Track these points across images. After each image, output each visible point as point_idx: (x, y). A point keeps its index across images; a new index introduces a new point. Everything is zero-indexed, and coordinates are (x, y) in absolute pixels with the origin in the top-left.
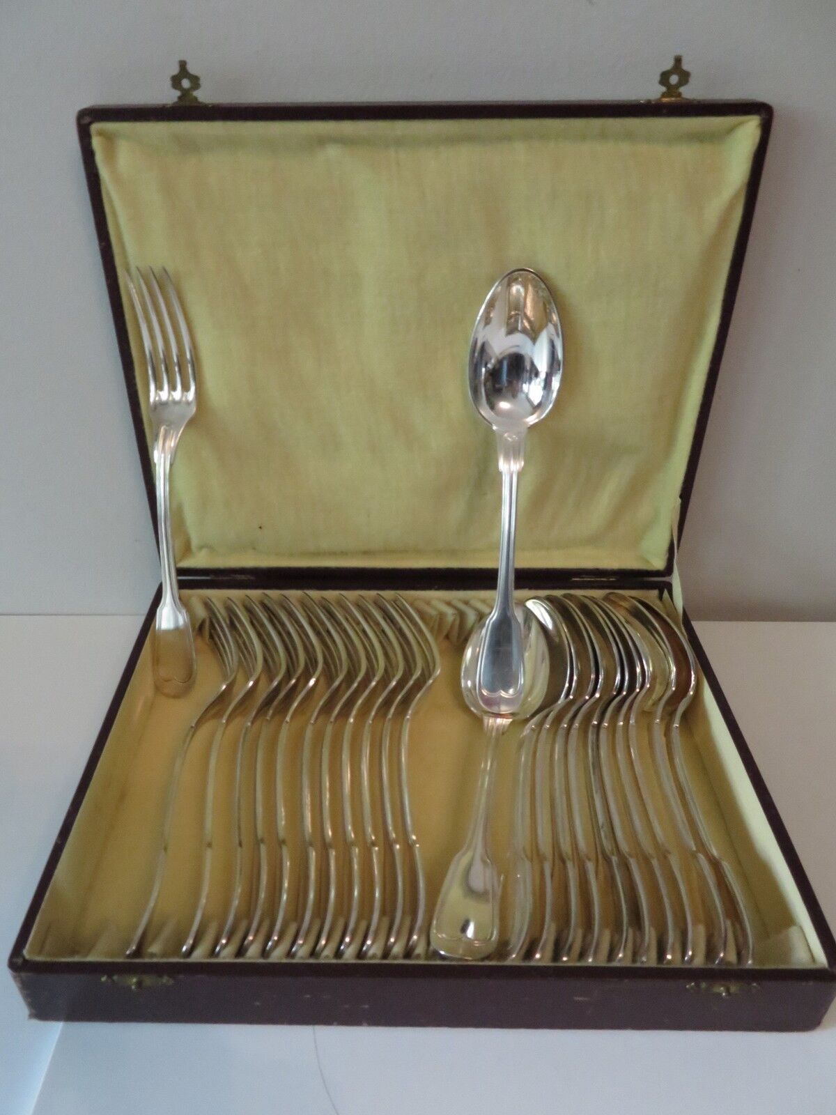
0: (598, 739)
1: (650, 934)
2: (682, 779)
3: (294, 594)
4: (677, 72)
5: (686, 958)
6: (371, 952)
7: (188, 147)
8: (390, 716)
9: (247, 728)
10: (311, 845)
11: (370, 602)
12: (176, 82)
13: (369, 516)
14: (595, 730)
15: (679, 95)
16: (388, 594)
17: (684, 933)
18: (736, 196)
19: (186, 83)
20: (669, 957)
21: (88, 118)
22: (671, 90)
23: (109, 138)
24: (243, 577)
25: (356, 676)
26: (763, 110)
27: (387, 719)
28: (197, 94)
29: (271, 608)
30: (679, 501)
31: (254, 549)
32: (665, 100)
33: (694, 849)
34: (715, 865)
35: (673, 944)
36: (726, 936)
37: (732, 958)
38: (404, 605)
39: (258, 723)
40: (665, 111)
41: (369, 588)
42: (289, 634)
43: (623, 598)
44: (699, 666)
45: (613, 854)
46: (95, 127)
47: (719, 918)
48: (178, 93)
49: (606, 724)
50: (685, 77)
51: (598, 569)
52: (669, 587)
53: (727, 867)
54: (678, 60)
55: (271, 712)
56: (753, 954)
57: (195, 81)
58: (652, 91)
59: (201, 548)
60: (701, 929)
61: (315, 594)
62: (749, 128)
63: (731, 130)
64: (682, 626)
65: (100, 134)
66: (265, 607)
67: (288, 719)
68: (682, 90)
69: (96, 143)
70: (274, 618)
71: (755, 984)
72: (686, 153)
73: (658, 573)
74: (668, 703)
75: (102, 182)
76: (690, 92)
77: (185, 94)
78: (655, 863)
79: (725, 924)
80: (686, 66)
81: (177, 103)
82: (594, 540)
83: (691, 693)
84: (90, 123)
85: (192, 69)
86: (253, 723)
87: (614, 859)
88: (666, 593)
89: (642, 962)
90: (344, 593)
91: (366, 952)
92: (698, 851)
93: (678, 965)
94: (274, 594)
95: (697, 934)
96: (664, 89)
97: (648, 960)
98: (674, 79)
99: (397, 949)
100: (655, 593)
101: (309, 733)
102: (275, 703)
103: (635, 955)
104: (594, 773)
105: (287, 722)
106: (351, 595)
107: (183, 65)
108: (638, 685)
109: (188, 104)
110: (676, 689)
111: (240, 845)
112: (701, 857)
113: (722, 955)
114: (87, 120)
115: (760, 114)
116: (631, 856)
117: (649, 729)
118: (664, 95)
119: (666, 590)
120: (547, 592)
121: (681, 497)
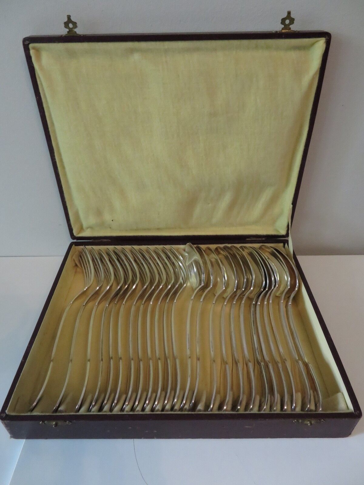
0: (255, 310)
1: (277, 397)
2: (292, 327)
3: (127, 247)
4: (289, 18)
5: (293, 407)
6: (157, 408)
7: (72, 54)
8: (168, 301)
9: (106, 307)
10: (132, 359)
11: (160, 250)
12: (66, 24)
13: (159, 214)
14: (254, 306)
15: (290, 29)
16: (168, 247)
17: (292, 396)
18: (315, 74)
19: (71, 26)
20: (285, 408)
21: (28, 42)
22: (286, 27)
23: (37, 50)
24: (105, 240)
25: (154, 283)
26: (326, 35)
27: (166, 303)
28: (76, 30)
29: (117, 253)
30: (292, 206)
31: (110, 228)
32: (283, 31)
33: (297, 359)
34: (306, 365)
35: (287, 402)
36: (310, 398)
37: (313, 408)
38: (174, 252)
39: (111, 305)
40: (283, 36)
41: (160, 245)
42: (125, 265)
43: (268, 248)
44: (300, 277)
45: (262, 362)
46: (31, 46)
47: (307, 389)
48: (68, 30)
49: (259, 303)
50: (292, 21)
51: (257, 235)
52: (287, 242)
53: (311, 366)
54: (289, 13)
55: (117, 300)
56: (322, 406)
57: (75, 24)
58: (278, 27)
59: (87, 228)
60: (299, 395)
61: (136, 247)
62: (321, 43)
63: (313, 44)
64: (293, 259)
65: (34, 48)
66: (116, 253)
67: (124, 303)
68: (291, 26)
69: (32, 52)
70: (119, 258)
71: (322, 420)
72: (293, 55)
73: (283, 236)
74: (287, 293)
75: (35, 70)
76: (294, 28)
77: (71, 30)
78: (280, 365)
79: (310, 392)
80: (292, 16)
81: (67, 34)
82: (256, 222)
83: (297, 289)
84: (29, 44)
85: (73, 19)
86: (109, 305)
87: (262, 364)
88: (286, 245)
89: (274, 411)
90: (149, 246)
91: (155, 408)
92: (299, 359)
93: (289, 412)
94: (119, 247)
95: (298, 397)
96: (283, 26)
97: (277, 409)
98: (287, 22)
99: (168, 407)
100: (282, 244)
101: (133, 309)
102: (119, 296)
103: (271, 407)
104: (254, 326)
105: (124, 304)
106: (152, 247)
107: (69, 17)
108: (273, 286)
109: (72, 35)
110: (290, 287)
111: (102, 360)
112: (300, 362)
113: (309, 406)
114: (27, 42)
115: (325, 37)
116: (270, 363)
117: (279, 304)
118: (283, 29)
119: (286, 243)
120: (235, 245)
121: (292, 204)
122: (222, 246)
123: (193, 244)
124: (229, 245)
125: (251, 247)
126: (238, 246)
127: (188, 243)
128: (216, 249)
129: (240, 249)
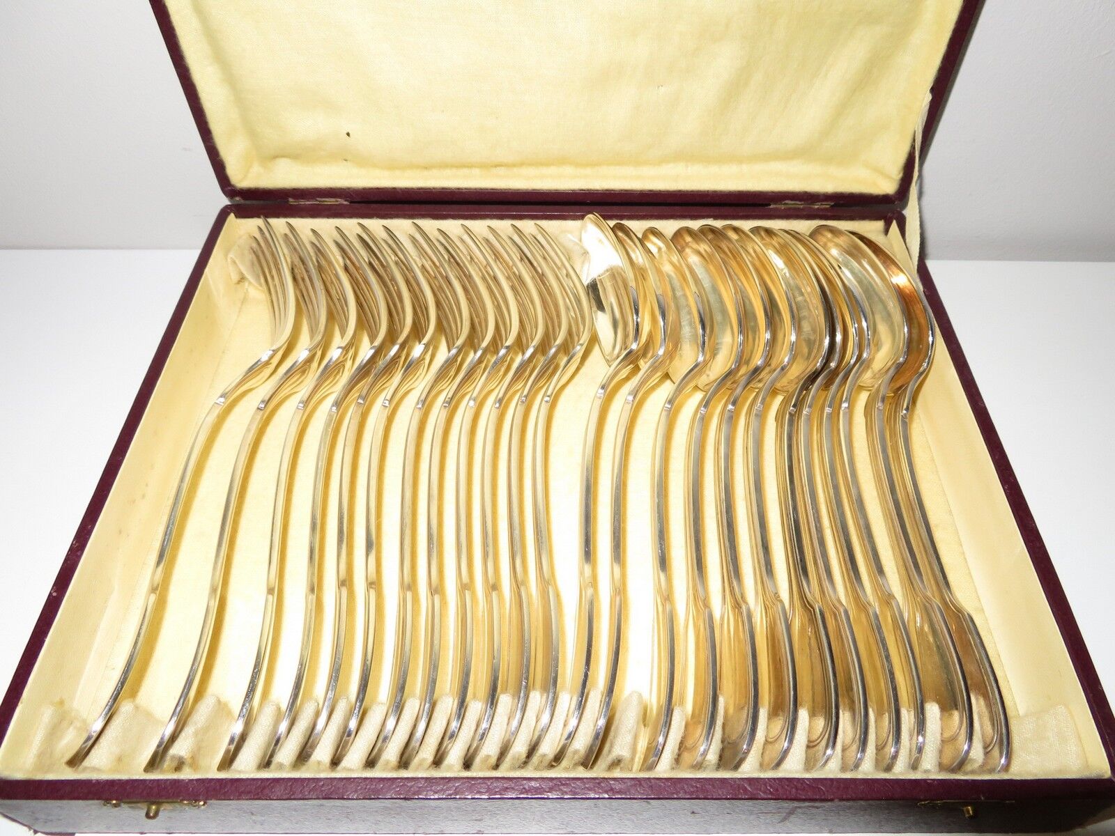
24: (332, 201)
30: (929, 97)
42: (393, 279)
43: (839, 233)
51: (806, 193)
52: (900, 217)
73: (884, 199)
82: (804, 152)
88: (896, 225)
90: (466, 223)
94: (373, 224)
100: (880, 225)
106: (476, 226)
119: (894, 222)
120: (736, 223)
121: (933, 90)
122: (695, 225)
123: (606, 217)
124: (718, 224)
125: (786, 232)
126: (746, 225)
127: (590, 216)
128: (678, 234)
129: (752, 235)
